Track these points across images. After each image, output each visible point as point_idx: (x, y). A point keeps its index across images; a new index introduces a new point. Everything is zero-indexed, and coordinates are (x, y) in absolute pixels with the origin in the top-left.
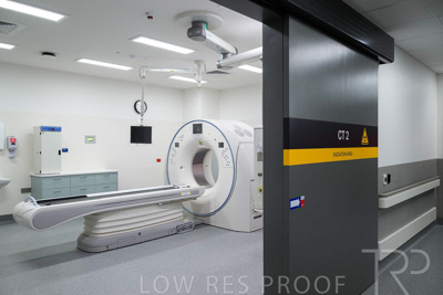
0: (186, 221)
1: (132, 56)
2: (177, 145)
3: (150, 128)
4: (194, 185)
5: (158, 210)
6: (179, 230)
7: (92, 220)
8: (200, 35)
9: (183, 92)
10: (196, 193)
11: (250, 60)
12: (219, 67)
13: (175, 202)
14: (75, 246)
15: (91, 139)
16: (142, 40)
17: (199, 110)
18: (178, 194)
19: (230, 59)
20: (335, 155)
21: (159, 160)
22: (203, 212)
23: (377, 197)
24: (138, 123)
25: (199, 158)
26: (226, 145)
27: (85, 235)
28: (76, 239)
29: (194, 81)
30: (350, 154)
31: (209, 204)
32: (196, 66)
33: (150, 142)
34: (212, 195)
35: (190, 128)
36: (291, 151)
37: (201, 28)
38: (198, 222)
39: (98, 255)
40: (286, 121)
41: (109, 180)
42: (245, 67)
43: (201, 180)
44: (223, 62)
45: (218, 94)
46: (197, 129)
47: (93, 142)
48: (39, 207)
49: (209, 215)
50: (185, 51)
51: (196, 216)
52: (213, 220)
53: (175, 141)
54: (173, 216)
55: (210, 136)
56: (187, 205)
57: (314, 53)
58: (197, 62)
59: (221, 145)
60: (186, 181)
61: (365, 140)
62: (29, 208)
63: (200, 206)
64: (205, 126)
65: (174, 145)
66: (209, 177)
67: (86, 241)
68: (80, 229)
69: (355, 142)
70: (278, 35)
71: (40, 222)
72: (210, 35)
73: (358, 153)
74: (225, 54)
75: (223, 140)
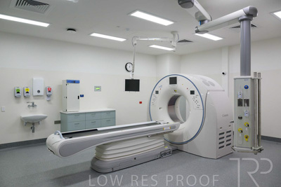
0: (167, 148)
1: (128, 29)
2: (157, 92)
3: (138, 81)
4: (171, 122)
5: (146, 140)
6: (163, 155)
7: (101, 148)
8: (190, 2)
9: (157, 57)
10: (173, 127)
14: (88, 167)
15: (98, 89)
18: (162, 129)
19: (206, 24)
22: (177, 141)
24: (129, 76)
25: (172, 102)
26: (196, 92)
27: (96, 159)
28: (90, 159)
31: (181, 136)
32: (172, 35)
33: (138, 90)
34: (186, 128)
35: (167, 80)
38: (174, 148)
41: (110, 116)
43: (174, 118)
44: (200, 28)
46: (173, 81)
47: (100, 90)
48: (64, 140)
49: (182, 144)
50: (166, 23)
51: (172, 143)
52: (185, 147)
53: (156, 89)
54: (158, 145)
55: (183, 85)
56: (166, 136)
58: (173, 33)
59: (192, 92)
60: (165, 120)
62: (56, 140)
63: (175, 136)
64: (179, 78)
65: (154, 92)
66: (180, 117)
67: (98, 163)
71: (65, 151)
74: (202, 21)
75: (194, 89)
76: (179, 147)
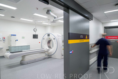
0: (46, 57)
1: (33, 18)
2: (44, 39)
3: (37, 35)
4: (48, 48)
5: (39, 54)
6: (44, 59)
7: (23, 57)
8: (49, 13)
9: (45, 27)
10: (48, 50)
11: (61, 19)
12: (54, 21)
13: (44, 52)
14: (20, 63)
15: (23, 38)
16: (35, 14)
17: (49, 31)
18: (44, 50)
19: (56, 19)
20: (80, 41)
21: (40, 43)
22: (50, 55)
23: (89, 51)
24: (34, 33)
25: (49, 42)
27: (22, 60)
28: (20, 61)
29: (48, 24)
30: (83, 41)
31: (51, 53)
32: (48, 20)
33: (37, 38)
34: (52, 50)
35: (47, 35)
36: (70, 40)
37: (49, 12)
38: (49, 57)
39: (25, 65)
40: (69, 33)
41: (28, 47)
42: (60, 21)
43: (50, 47)
44: (54, 20)
45: (53, 27)
46: (49, 35)
48: (11, 54)
49: (51, 55)
50: (46, 17)
51: (48, 55)
52: (52, 56)
54: (43, 56)
55: (51, 37)
56: (46, 53)
57: (75, 18)
58: (48, 19)
59: (54, 39)
60: (46, 47)
61: (86, 38)
62: (8, 54)
63: (49, 53)
64: (50, 34)
66: (51, 46)
67: (22, 62)
68: (21, 59)
69: (84, 38)
70: (67, 13)
71: (11, 57)
72: (51, 13)
73: (85, 41)
74: (55, 18)
75: (54, 38)
76: (50, 56)
